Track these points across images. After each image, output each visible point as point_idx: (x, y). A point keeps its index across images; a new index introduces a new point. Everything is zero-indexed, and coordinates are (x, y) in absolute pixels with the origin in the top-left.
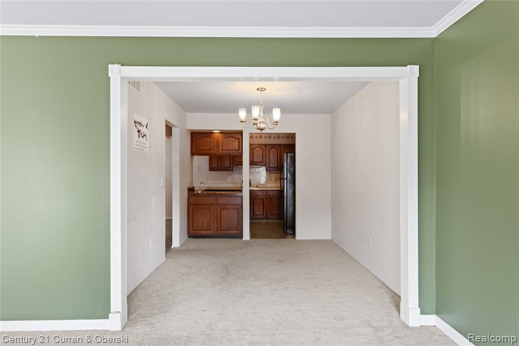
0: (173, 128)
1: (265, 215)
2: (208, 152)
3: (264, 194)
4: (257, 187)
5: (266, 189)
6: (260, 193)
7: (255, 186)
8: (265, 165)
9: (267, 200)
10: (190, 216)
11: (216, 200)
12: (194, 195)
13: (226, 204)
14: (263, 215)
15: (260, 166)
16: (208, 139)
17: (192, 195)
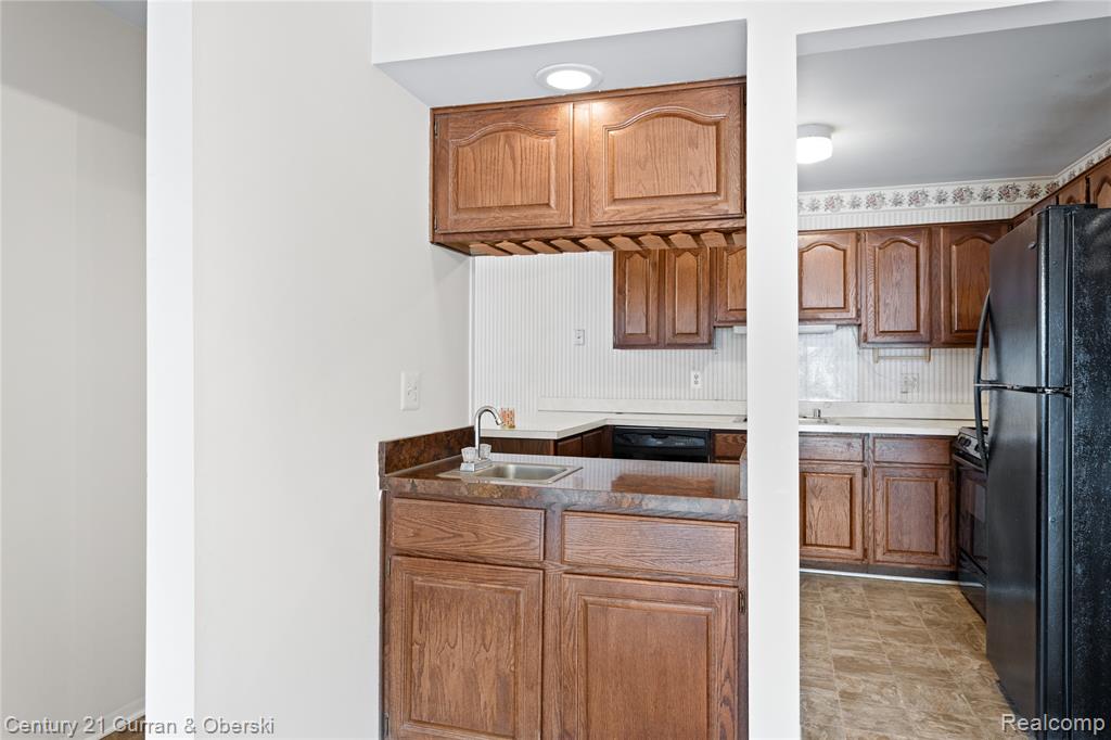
1: (866, 552)
3: (855, 452)
4: (817, 417)
6: (839, 450)
7: (808, 413)
8: (853, 323)
9: (869, 480)
10: (395, 628)
11: (554, 534)
12: (414, 496)
13: (618, 573)
14: (851, 548)
15: (833, 327)
16: (530, 141)
17: (402, 496)
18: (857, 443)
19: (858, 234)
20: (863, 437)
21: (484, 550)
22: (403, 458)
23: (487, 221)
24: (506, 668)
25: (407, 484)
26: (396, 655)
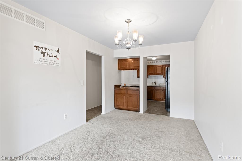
0: (102, 57)
1: (162, 99)
2: (125, 68)
3: (161, 88)
4: (159, 85)
5: (162, 86)
6: (160, 88)
7: (158, 85)
8: (162, 75)
9: (163, 91)
10: (115, 99)
11: (127, 92)
12: (117, 89)
13: (132, 94)
14: (161, 98)
15: (160, 75)
16: (126, 62)
17: (116, 89)
18: (162, 88)
19: (163, 65)
20: (162, 87)
21: (122, 93)
22: (116, 87)
23: (122, 68)
24: (123, 101)
25: (116, 88)
26: (116, 98)
